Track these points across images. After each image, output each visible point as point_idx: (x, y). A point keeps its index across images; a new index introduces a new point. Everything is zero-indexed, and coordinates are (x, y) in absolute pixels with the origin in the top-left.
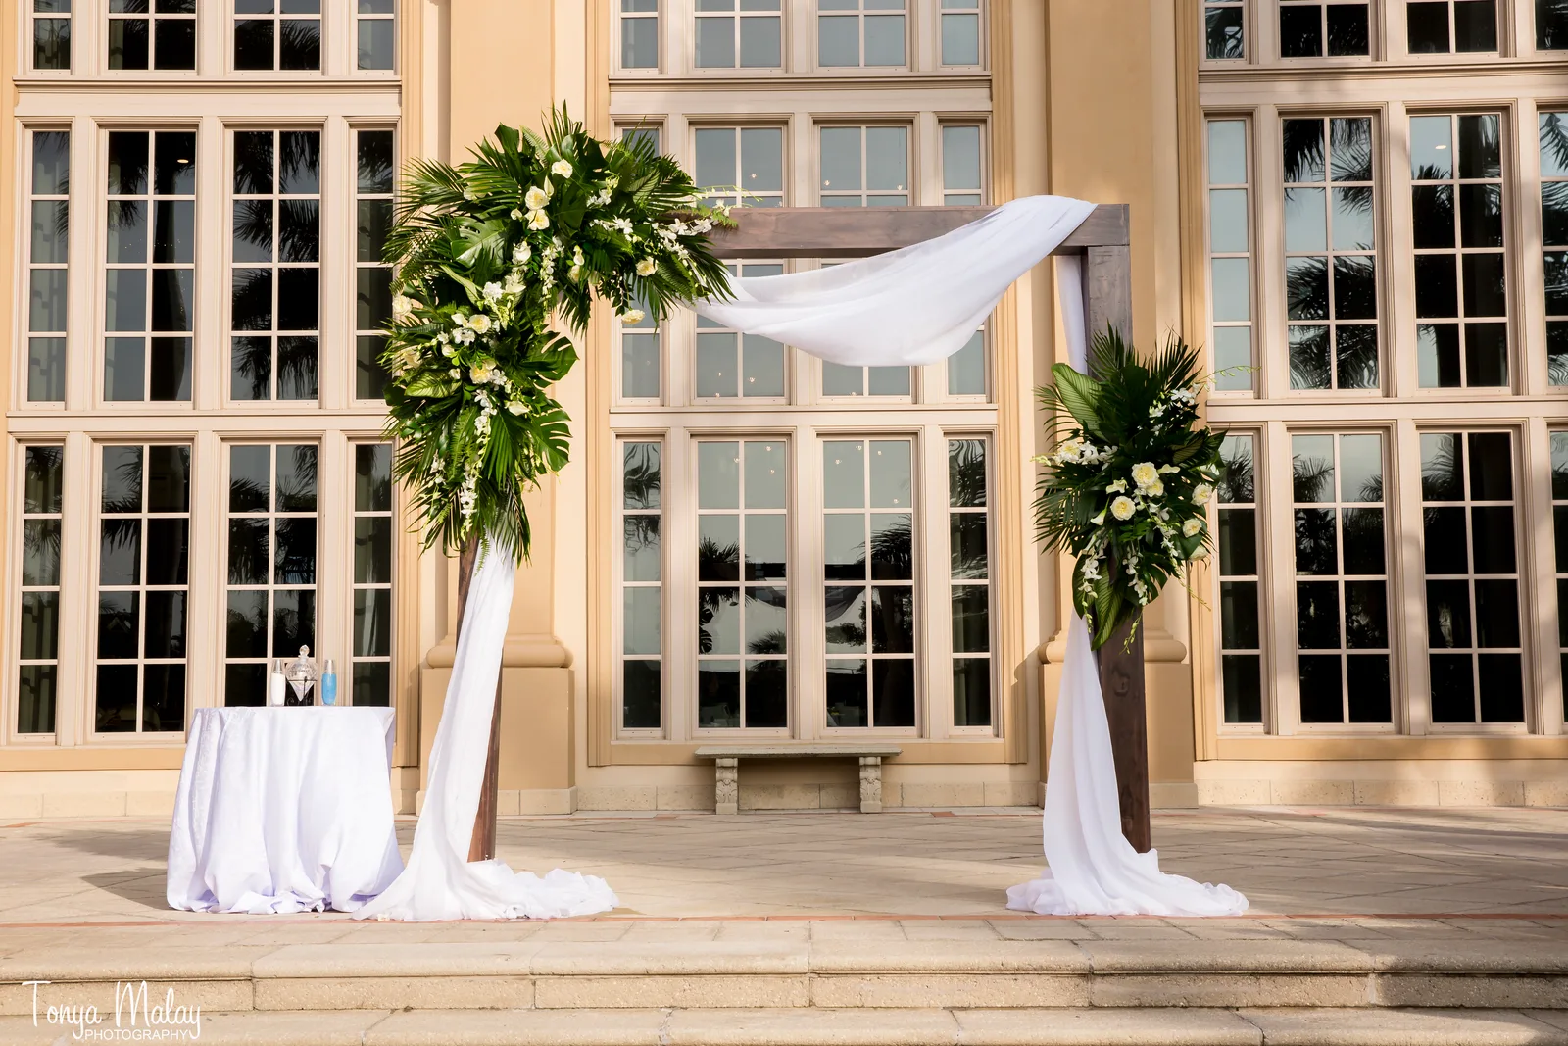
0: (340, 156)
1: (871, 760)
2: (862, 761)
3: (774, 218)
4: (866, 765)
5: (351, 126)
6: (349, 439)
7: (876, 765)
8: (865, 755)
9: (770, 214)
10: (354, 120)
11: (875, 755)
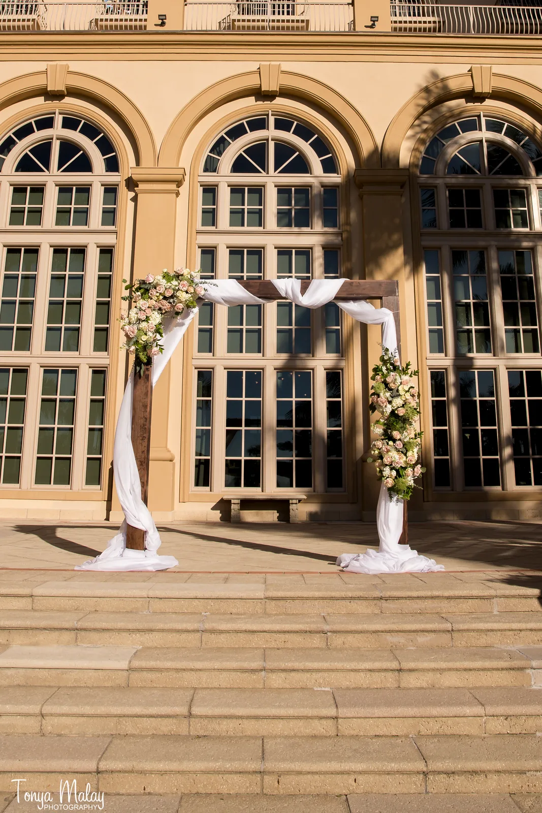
0: (93, 258)
1: (294, 501)
2: (291, 502)
3: (258, 284)
4: (292, 504)
5: (98, 247)
6: (90, 367)
7: (296, 504)
8: (292, 499)
9: (257, 283)
10: (99, 245)
11: (296, 499)
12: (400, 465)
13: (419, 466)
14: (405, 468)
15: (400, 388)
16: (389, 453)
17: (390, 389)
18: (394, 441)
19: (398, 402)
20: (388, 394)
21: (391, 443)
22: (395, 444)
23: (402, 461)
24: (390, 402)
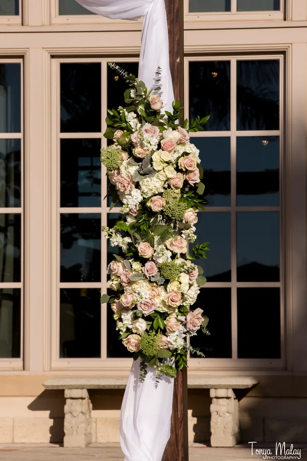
1: (221, 393)
2: (213, 393)
4: (217, 398)
7: (228, 398)
8: (215, 388)
11: (225, 387)
12: (154, 308)
13: (199, 311)
14: (164, 316)
15: (155, 157)
16: (134, 286)
17: (138, 160)
18: (143, 261)
19: (153, 184)
20: (133, 169)
21: (136, 266)
22: (143, 268)
23: (157, 301)
24: (137, 186)
